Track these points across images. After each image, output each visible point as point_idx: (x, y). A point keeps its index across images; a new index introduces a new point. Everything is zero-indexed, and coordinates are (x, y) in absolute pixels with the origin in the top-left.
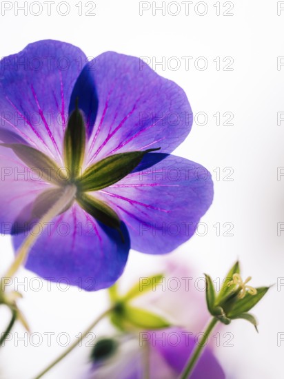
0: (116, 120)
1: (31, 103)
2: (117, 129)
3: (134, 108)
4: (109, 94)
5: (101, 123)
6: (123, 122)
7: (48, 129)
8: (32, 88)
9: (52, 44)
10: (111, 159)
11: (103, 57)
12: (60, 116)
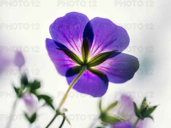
0: (101, 42)
1: (69, 36)
2: (101, 45)
3: (107, 37)
4: (98, 32)
5: (95, 42)
6: (103, 42)
7: (75, 45)
8: (69, 30)
9: (75, 14)
10: (99, 55)
11: (94, 19)
12: (79, 40)
